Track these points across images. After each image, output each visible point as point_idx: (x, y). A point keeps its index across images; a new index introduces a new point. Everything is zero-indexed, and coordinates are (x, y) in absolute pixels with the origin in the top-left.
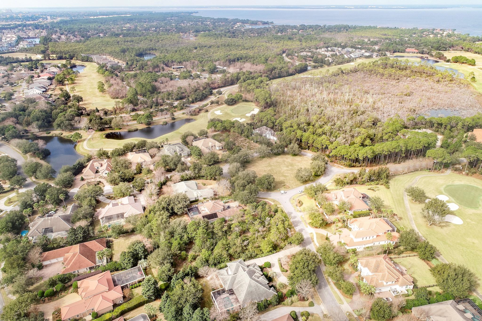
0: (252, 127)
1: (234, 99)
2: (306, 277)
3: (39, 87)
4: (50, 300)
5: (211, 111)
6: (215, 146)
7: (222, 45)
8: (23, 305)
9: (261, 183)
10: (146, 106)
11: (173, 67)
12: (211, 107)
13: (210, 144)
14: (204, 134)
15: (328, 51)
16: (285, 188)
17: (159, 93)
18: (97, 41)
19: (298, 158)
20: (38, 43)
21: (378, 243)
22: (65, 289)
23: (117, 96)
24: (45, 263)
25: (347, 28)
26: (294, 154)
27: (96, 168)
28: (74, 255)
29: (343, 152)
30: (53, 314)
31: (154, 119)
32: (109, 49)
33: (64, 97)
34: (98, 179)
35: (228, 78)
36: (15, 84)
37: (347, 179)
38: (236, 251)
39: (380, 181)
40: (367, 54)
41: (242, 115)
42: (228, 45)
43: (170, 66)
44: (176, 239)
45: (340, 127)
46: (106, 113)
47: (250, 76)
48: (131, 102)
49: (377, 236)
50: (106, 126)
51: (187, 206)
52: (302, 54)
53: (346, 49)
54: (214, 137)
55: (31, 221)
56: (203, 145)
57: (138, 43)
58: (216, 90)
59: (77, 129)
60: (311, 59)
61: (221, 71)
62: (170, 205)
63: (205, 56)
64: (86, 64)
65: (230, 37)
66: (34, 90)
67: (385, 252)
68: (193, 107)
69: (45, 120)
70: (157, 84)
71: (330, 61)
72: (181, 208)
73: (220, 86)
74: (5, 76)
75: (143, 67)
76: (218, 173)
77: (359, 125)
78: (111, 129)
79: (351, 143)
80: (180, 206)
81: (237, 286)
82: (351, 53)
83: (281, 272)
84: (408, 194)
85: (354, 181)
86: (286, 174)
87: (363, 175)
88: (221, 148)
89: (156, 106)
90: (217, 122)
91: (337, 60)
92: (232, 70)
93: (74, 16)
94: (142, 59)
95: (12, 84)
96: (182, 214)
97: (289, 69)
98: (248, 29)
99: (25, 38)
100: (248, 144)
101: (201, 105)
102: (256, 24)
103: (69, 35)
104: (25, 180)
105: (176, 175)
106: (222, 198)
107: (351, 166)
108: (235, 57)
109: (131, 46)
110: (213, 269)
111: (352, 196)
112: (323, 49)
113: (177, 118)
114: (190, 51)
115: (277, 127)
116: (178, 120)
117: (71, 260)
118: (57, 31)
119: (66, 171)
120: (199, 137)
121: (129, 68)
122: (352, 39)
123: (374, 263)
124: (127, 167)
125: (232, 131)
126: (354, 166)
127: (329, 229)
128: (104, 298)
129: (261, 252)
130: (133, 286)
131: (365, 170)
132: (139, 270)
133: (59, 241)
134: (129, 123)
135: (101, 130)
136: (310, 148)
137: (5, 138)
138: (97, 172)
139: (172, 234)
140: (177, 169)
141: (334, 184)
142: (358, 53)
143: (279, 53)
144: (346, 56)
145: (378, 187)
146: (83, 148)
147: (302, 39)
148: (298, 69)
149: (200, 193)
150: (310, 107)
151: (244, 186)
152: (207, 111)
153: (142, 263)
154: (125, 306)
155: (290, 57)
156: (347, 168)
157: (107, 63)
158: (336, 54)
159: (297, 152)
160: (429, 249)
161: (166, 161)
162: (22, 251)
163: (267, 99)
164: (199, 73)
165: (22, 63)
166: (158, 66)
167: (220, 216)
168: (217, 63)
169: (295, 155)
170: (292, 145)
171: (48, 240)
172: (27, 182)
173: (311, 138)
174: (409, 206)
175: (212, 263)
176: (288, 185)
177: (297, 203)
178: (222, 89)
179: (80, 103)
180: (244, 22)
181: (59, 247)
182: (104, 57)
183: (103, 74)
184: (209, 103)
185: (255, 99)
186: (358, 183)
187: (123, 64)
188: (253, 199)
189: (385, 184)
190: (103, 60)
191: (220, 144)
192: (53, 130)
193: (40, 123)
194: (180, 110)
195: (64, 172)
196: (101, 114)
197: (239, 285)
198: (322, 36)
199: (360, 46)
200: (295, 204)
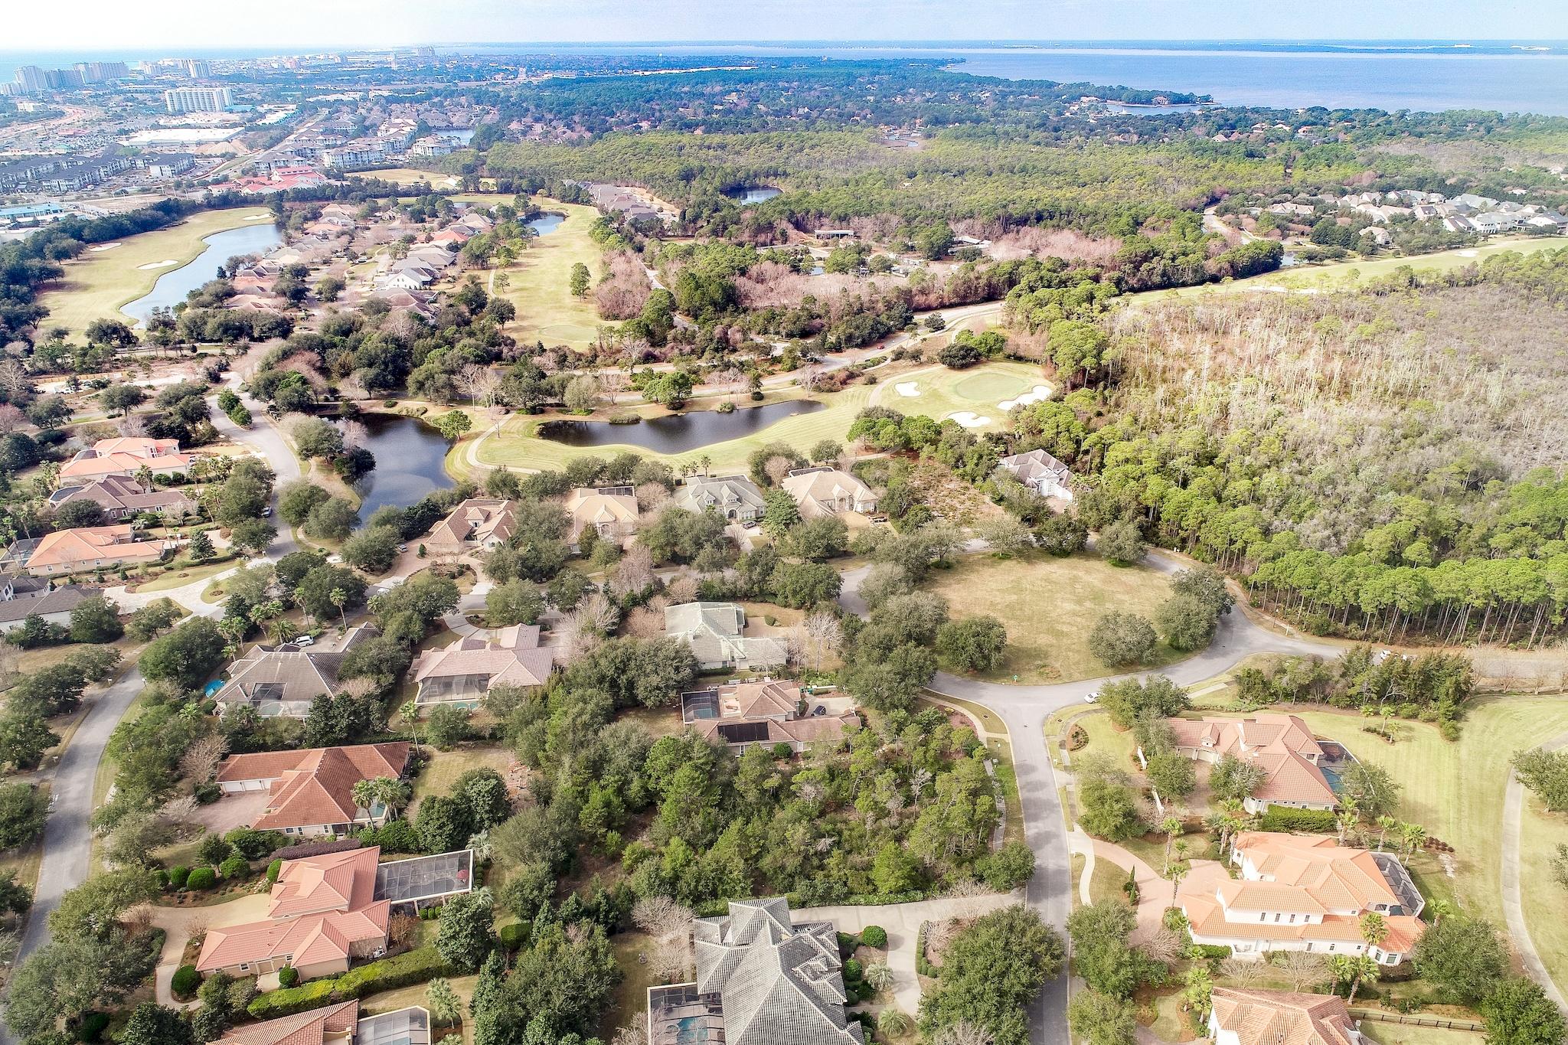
0: (1001, 448)
1: (972, 349)
2: (982, 1014)
3: (417, 270)
4: (199, 901)
5: (884, 384)
6: (851, 497)
7: (1001, 168)
8: (109, 899)
9: (954, 646)
10: (687, 349)
11: (817, 232)
12: (893, 368)
13: (836, 491)
14: (828, 455)
15: (1384, 202)
16: (1041, 674)
17: (745, 310)
18: (626, 141)
19: (1130, 576)
20: (465, 142)
21: (1329, 945)
22: (245, 876)
23: (616, 312)
24: (228, 787)
25: (1489, 126)
26: (1121, 561)
27: (471, 523)
28: (301, 779)
29: (1300, 575)
30: (189, 944)
31: (696, 391)
32: (648, 168)
33: (468, 302)
34: (465, 559)
35: (977, 278)
36: (364, 258)
37: (1286, 678)
38: (783, 868)
39: (1426, 703)
40: (1542, 221)
41: (983, 406)
42: (1023, 170)
43: (809, 227)
44: (603, 788)
45: (1331, 481)
46: (562, 360)
47: (1058, 277)
48: (649, 334)
49: (1326, 918)
50: (550, 400)
51: (680, 686)
52: (1278, 209)
53: (1458, 199)
54: (858, 470)
55: (239, 654)
56: (811, 491)
57: (738, 153)
58: (927, 316)
59: (466, 400)
60: (1307, 229)
61: (964, 252)
62: (624, 672)
63: (931, 201)
64: (571, 209)
65: (1038, 144)
66: (401, 276)
67: (1343, 988)
68: (832, 363)
69: (391, 367)
70: (740, 282)
71: (1380, 240)
72: (658, 688)
73: (946, 301)
74: (343, 233)
75: (725, 228)
76: (820, 589)
77: (1409, 482)
78: (561, 412)
79: (1350, 545)
80: (655, 680)
81: (737, 990)
82: (1472, 215)
83: (914, 975)
84: (1521, 776)
85: (1313, 691)
86: (1065, 628)
87: (1357, 673)
88: (872, 509)
89: (716, 350)
90: (882, 420)
91: (1405, 236)
92: (1002, 252)
93: (591, 69)
94: (734, 202)
95: (353, 257)
96: (662, 709)
97: (1207, 258)
98: (1113, 119)
99: (439, 129)
100: (968, 503)
101: (862, 361)
102: (1149, 102)
103: (554, 123)
104: (273, 532)
105: (689, 578)
106: (813, 675)
107: (1324, 632)
108: (1030, 210)
109: (716, 163)
110: (682, 912)
111: (1278, 748)
112: (1365, 197)
113: (770, 396)
114: (891, 183)
115: (1088, 458)
116: (771, 402)
117: (289, 792)
118: (527, 110)
119: (385, 521)
120: (812, 463)
121: (685, 229)
122: (1496, 164)
123: (1267, 1022)
124: (555, 534)
125: (923, 455)
126: (1335, 635)
127: (1151, 852)
128: (329, 930)
129: (870, 887)
130: (430, 912)
131: (1369, 655)
132: (463, 865)
133: (282, 727)
134: (620, 398)
135: (533, 411)
136: (1190, 544)
137: (272, 408)
138: (470, 536)
139: (596, 768)
140: (697, 560)
141: (1236, 689)
142: (1505, 214)
143: (1192, 202)
144: (1449, 226)
145: (1411, 729)
146: (464, 459)
147: (1299, 155)
148: (1244, 261)
149: (741, 647)
150: (1235, 398)
151: (886, 647)
152: (873, 381)
153: (480, 846)
154: (378, 970)
155: (1229, 217)
156: (1308, 637)
157: (627, 210)
158: (1413, 215)
159: (1129, 553)
160: (1533, 1017)
161: (672, 528)
162: (174, 741)
163: (1084, 357)
164: (892, 256)
165: (401, 200)
166: (770, 227)
167: (777, 737)
168: (962, 226)
169: (1123, 563)
170: (1117, 524)
171: (253, 719)
172: (276, 541)
173: (1194, 509)
174: (1518, 823)
175: (685, 890)
176: (1057, 665)
177: (1064, 735)
178: (946, 315)
179: (508, 324)
180: (1106, 95)
181: (280, 745)
182: (628, 190)
183: (602, 241)
184: (891, 356)
185: (1047, 355)
186: (1333, 700)
187: (670, 214)
188: (904, 697)
189: (1442, 719)
190: (621, 199)
191: (870, 495)
192: (406, 397)
193: (372, 372)
194: (790, 370)
195: (377, 524)
196: (547, 361)
197: (743, 986)
198: (1378, 149)
199: (1518, 192)
200: (1058, 740)
